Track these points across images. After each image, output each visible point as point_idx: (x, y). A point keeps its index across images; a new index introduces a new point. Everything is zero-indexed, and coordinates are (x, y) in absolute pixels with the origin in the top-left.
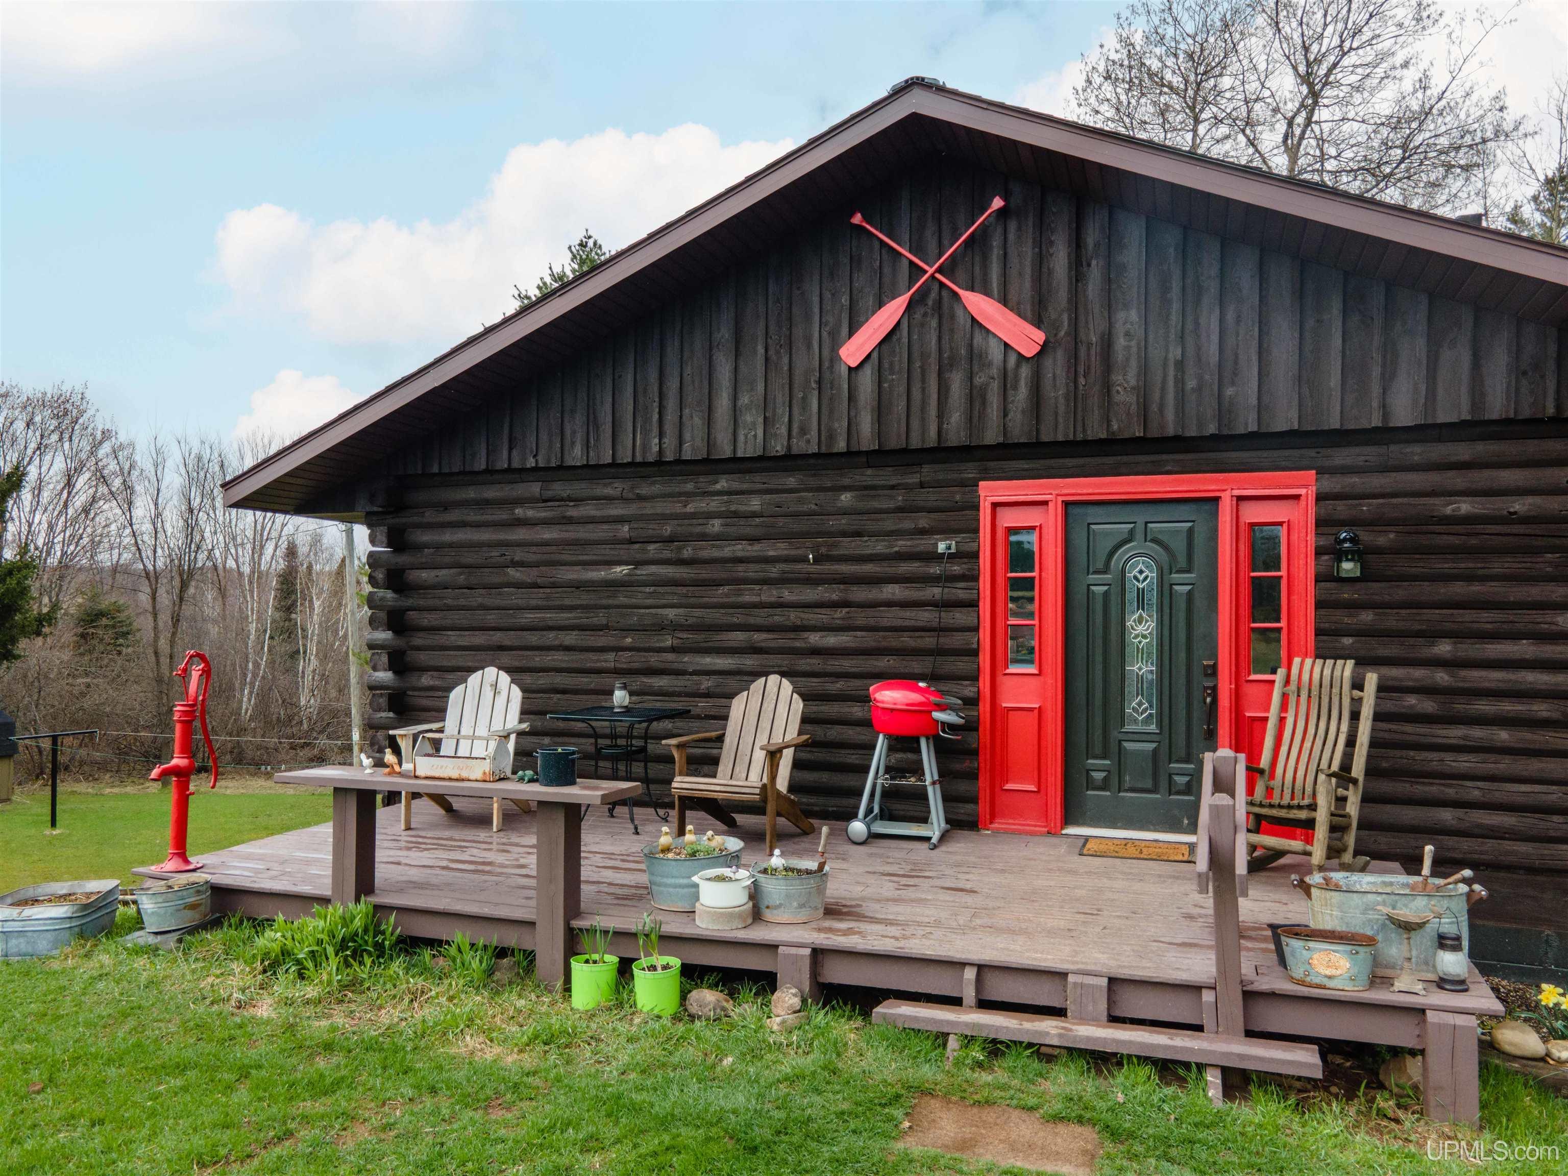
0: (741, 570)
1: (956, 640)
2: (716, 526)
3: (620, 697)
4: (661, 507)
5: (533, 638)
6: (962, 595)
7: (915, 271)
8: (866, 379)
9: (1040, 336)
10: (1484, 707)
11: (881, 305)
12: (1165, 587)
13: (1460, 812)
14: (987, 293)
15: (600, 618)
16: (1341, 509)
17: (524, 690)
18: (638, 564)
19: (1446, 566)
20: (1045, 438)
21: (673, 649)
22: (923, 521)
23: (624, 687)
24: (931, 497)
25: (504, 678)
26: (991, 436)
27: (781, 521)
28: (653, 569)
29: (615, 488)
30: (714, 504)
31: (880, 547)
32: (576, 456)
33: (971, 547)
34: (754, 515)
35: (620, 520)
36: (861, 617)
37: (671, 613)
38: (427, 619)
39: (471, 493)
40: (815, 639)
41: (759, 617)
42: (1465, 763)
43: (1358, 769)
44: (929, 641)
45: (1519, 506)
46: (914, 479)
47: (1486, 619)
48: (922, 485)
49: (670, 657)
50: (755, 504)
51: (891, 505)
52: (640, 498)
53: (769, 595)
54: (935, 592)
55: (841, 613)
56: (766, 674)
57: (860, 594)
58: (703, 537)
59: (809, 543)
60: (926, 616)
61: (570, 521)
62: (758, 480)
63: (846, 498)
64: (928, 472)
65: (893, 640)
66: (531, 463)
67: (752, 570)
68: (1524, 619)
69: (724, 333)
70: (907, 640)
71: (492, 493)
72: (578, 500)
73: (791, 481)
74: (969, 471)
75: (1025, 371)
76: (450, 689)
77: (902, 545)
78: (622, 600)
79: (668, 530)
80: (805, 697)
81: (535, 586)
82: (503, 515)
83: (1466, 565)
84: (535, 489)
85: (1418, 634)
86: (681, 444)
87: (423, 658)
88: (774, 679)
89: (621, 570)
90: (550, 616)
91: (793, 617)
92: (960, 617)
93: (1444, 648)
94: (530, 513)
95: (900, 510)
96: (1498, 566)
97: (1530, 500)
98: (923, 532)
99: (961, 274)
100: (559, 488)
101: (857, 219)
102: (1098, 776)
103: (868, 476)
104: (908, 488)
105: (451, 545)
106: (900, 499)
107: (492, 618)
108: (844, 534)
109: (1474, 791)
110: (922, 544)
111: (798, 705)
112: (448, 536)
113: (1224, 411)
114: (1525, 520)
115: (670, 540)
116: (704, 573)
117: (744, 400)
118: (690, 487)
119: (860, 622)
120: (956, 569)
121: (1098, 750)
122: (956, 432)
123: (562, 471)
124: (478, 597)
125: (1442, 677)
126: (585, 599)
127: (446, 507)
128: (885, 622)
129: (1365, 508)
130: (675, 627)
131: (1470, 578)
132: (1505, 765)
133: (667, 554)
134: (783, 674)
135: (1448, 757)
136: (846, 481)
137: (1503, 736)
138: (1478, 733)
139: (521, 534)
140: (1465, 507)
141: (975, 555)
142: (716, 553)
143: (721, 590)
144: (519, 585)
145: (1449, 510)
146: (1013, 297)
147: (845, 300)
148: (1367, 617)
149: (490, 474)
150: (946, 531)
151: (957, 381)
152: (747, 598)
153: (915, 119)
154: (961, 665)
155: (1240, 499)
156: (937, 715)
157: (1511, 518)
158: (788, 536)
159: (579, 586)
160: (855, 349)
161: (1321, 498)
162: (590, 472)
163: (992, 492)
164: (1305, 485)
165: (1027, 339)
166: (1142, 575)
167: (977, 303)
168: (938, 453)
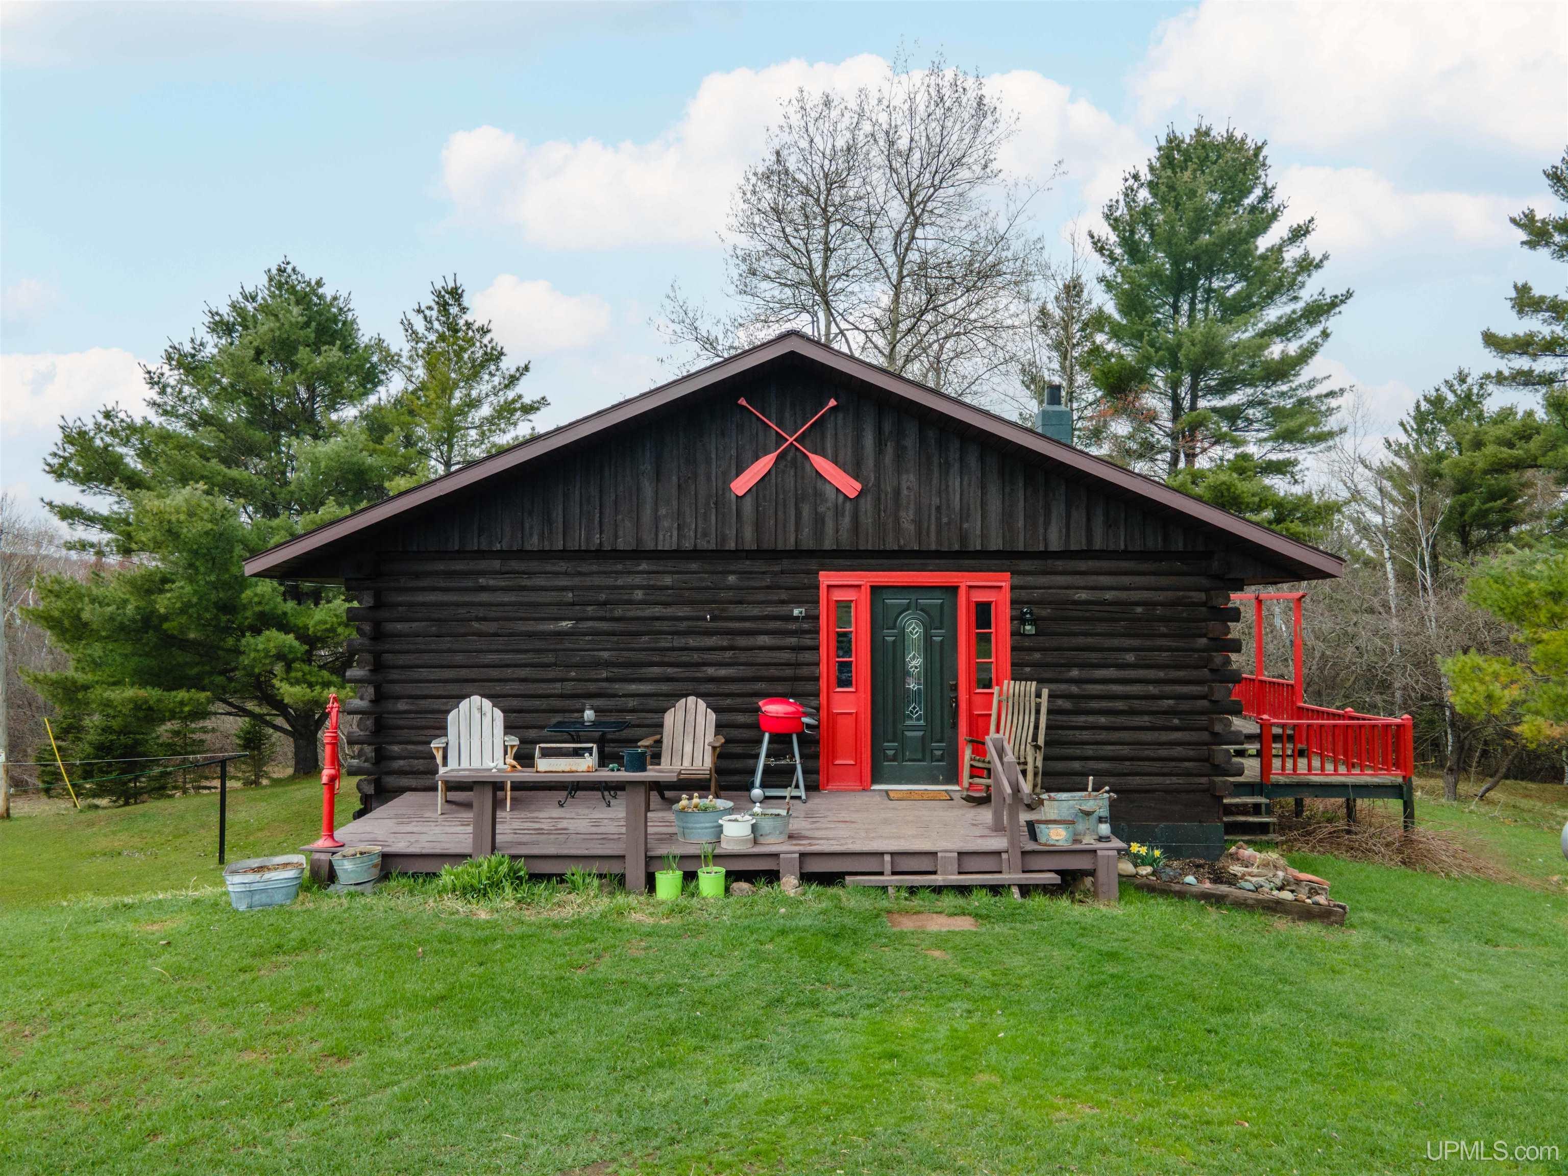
0: (658, 625)
1: (805, 671)
2: (639, 595)
3: (589, 715)
4: (597, 581)
5: (495, 673)
6: (809, 642)
7: (780, 439)
8: (749, 504)
9: (858, 486)
10: (1095, 705)
11: (757, 459)
12: (927, 638)
13: (1083, 763)
14: (824, 455)
15: (550, 658)
16: (1024, 594)
17: (504, 711)
18: (579, 620)
19: (1076, 628)
20: (861, 548)
21: (607, 680)
22: (784, 596)
24: (787, 580)
25: (487, 704)
26: (828, 545)
27: (687, 594)
28: (590, 624)
29: (562, 566)
30: (638, 580)
31: (755, 611)
32: (534, 543)
33: (815, 612)
34: (667, 588)
35: (564, 589)
36: (743, 657)
37: (605, 655)
38: (402, 659)
39: (441, 566)
40: (711, 671)
41: (672, 657)
42: (1086, 735)
43: (1041, 741)
44: (789, 672)
45: (1109, 595)
46: (777, 568)
47: (1094, 657)
48: (782, 572)
49: (604, 684)
50: (668, 580)
51: (764, 584)
52: (580, 574)
53: (679, 642)
54: (793, 641)
55: (729, 654)
56: (686, 696)
57: (742, 641)
58: (630, 602)
59: (707, 607)
60: (786, 656)
61: (524, 588)
62: (670, 565)
63: (732, 578)
64: (786, 564)
65: (764, 672)
66: (498, 547)
67: (665, 626)
68: (1112, 657)
69: (647, 467)
70: (774, 672)
71: (460, 566)
72: (530, 574)
73: (694, 566)
74: (813, 565)
75: (848, 505)
77: (769, 610)
78: (568, 645)
79: (603, 597)
80: (715, 710)
81: (496, 635)
82: (469, 583)
83: (1084, 627)
84: (496, 564)
85: (1062, 665)
86: (616, 537)
87: (397, 688)
88: (691, 699)
89: (566, 624)
90: (508, 657)
91: (696, 657)
92: (807, 656)
93: (1075, 673)
94: (492, 582)
95: (768, 587)
96: (1101, 628)
97: (1113, 593)
98: (783, 602)
99: (808, 442)
100: (515, 565)
101: (742, 402)
102: (890, 753)
103: (747, 565)
104: (775, 574)
105: (423, 604)
106: (768, 581)
107: (459, 658)
108: (731, 602)
109: (1089, 751)
110: (783, 610)
111: (712, 716)
112: (420, 598)
113: (964, 537)
114: (1111, 603)
115: (605, 604)
116: (633, 627)
117: (663, 511)
118: (620, 567)
119: (742, 660)
120: (806, 626)
121: (890, 737)
122: (808, 543)
123: (522, 554)
124: (446, 643)
125: (1074, 689)
126: (538, 644)
127: (417, 576)
128: (759, 660)
129: (1036, 594)
130: (608, 664)
131: (1086, 634)
132: (1103, 736)
133: (601, 613)
134: (698, 695)
135: (1077, 732)
136: (732, 568)
137: (1103, 720)
138: (1091, 719)
139: (484, 597)
140: (1083, 595)
141: (817, 618)
142: (640, 613)
143: (645, 638)
144: (480, 634)
145: (1076, 597)
146: (841, 458)
147: (733, 452)
148: (1037, 656)
149: (462, 554)
150: (799, 603)
151: (806, 510)
152: (663, 644)
153: (792, 353)
154: (809, 687)
155: (970, 587)
156: (801, 719)
157: (1104, 602)
158: (691, 603)
159: (530, 635)
160: (742, 485)
161: (1013, 588)
162: (544, 555)
163: (826, 578)
164: (1004, 581)
165: (850, 486)
166: (914, 630)
167: (820, 462)
168: (797, 553)
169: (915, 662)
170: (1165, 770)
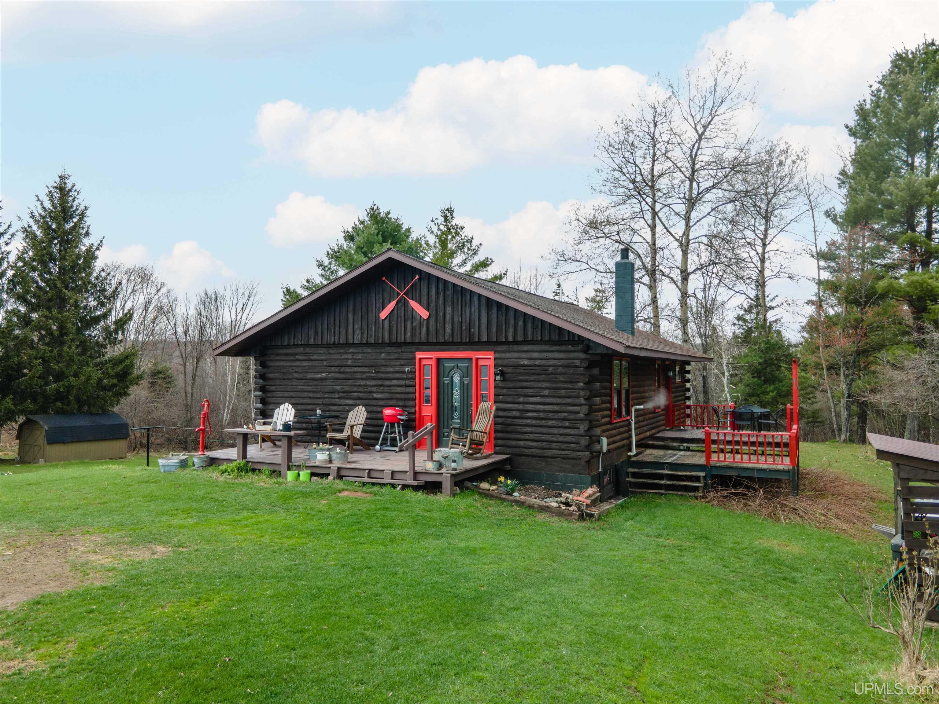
0: (356, 375)
1: (410, 396)
2: (349, 362)
3: (319, 412)
4: (335, 357)
5: (300, 394)
6: (411, 383)
7: (398, 294)
8: (386, 323)
9: (428, 314)
10: (530, 414)
11: (390, 302)
12: (462, 382)
13: (525, 442)
14: (416, 301)
15: (318, 389)
16: (499, 362)
17: (295, 410)
18: (329, 373)
19: (521, 377)
20: (430, 340)
21: (338, 398)
22: (403, 362)
23: (320, 409)
24: (404, 356)
25: (290, 406)
26: (417, 340)
27: (367, 361)
28: (333, 374)
29: (323, 351)
30: (349, 356)
31: (391, 369)
32: (312, 341)
33: (414, 370)
34: (360, 359)
35: (324, 360)
36: (386, 389)
37: (338, 388)
38: (272, 388)
39: (284, 351)
40: (375, 395)
41: (360, 389)
42: (526, 429)
43: (488, 430)
44: (403, 396)
45: (537, 362)
46: (400, 351)
47: (530, 392)
48: (402, 352)
49: (337, 400)
50: (360, 356)
51: (394, 357)
52: (330, 354)
53: (363, 383)
54: (404, 383)
55: (381, 388)
56: (359, 405)
57: (387, 383)
58: (346, 366)
59: (374, 368)
60: (402, 389)
61: (311, 360)
62: (359, 350)
63: (383, 355)
64: (403, 349)
65: (394, 396)
66: (300, 343)
67: (358, 376)
68: (537, 392)
69: (351, 308)
70: (398, 396)
71: (289, 351)
72: (314, 354)
73: (369, 350)
74: (413, 349)
75: (425, 323)
76: (275, 409)
77: (397, 369)
78: (325, 384)
79: (337, 363)
80: (368, 412)
81: (301, 379)
82: (292, 358)
83: (526, 377)
84: (301, 350)
85: (517, 395)
86: (339, 338)
87: (270, 400)
88: (361, 407)
89: (324, 375)
90: (305, 388)
91: (369, 389)
92: (411, 390)
93: (521, 399)
94: (300, 358)
95: (397, 359)
96: (533, 378)
97: (540, 361)
98: (402, 365)
99: (410, 295)
100: (308, 350)
101: (384, 278)
102: (446, 434)
103: (389, 349)
104: (399, 353)
105: (278, 366)
106: (396, 356)
107: (289, 388)
108: (383, 365)
109: (527, 436)
110: (401, 369)
111: (366, 414)
112: (277, 364)
113: (471, 335)
114: (539, 366)
115: (338, 366)
116: (347, 376)
117: (356, 327)
118: (343, 351)
119: (386, 391)
120: (410, 376)
121: (446, 427)
122: (409, 340)
123: (308, 345)
124: (286, 382)
125: (521, 407)
126: (315, 383)
127: (277, 355)
128: (393, 391)
129: (505, 362)
130: (339, 392)
131: (527, 381)
132: (534, 430)
133: (336, 370)
134: (363, 406)
135: (522, 427)
136: (383, 351)
137: (533, 422)
138: (528, 421)
139: (297, 363)
140: (526, 362)
141: (415, 372)
142: (349, 370)
143: (351, 381)
144: (297, 379)
145: (522, 363)
146: (422, 302)
147: (381, 300)
148: (505, 391)
149: (289, 346)
150: (408, 365)
151: (409, 324)
152: (358, 383)
153: (390, 259)
154: (411, 403)
155: (478, 359)
156: (399, 417)
157: (535, 365)
158: (369, 366)
159: (313, 379)
160: (383, 315)
161: (495, 359)
162: (316, 346)
163: (419, 355)
164: (491, 355)
165: (425, 314)
166: (457, 378)
167: (413, 304)
168: (405, 344)
169: (456, 394)
170: (563, 447)
